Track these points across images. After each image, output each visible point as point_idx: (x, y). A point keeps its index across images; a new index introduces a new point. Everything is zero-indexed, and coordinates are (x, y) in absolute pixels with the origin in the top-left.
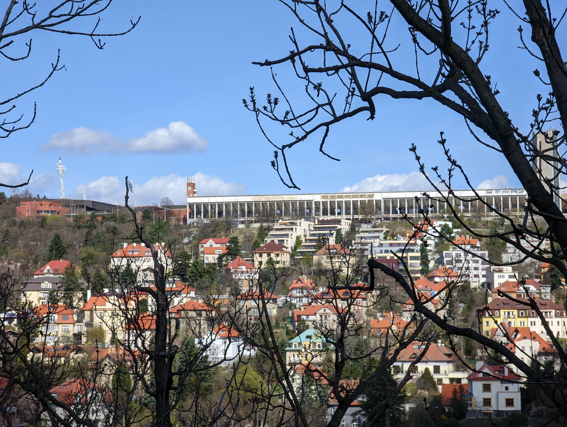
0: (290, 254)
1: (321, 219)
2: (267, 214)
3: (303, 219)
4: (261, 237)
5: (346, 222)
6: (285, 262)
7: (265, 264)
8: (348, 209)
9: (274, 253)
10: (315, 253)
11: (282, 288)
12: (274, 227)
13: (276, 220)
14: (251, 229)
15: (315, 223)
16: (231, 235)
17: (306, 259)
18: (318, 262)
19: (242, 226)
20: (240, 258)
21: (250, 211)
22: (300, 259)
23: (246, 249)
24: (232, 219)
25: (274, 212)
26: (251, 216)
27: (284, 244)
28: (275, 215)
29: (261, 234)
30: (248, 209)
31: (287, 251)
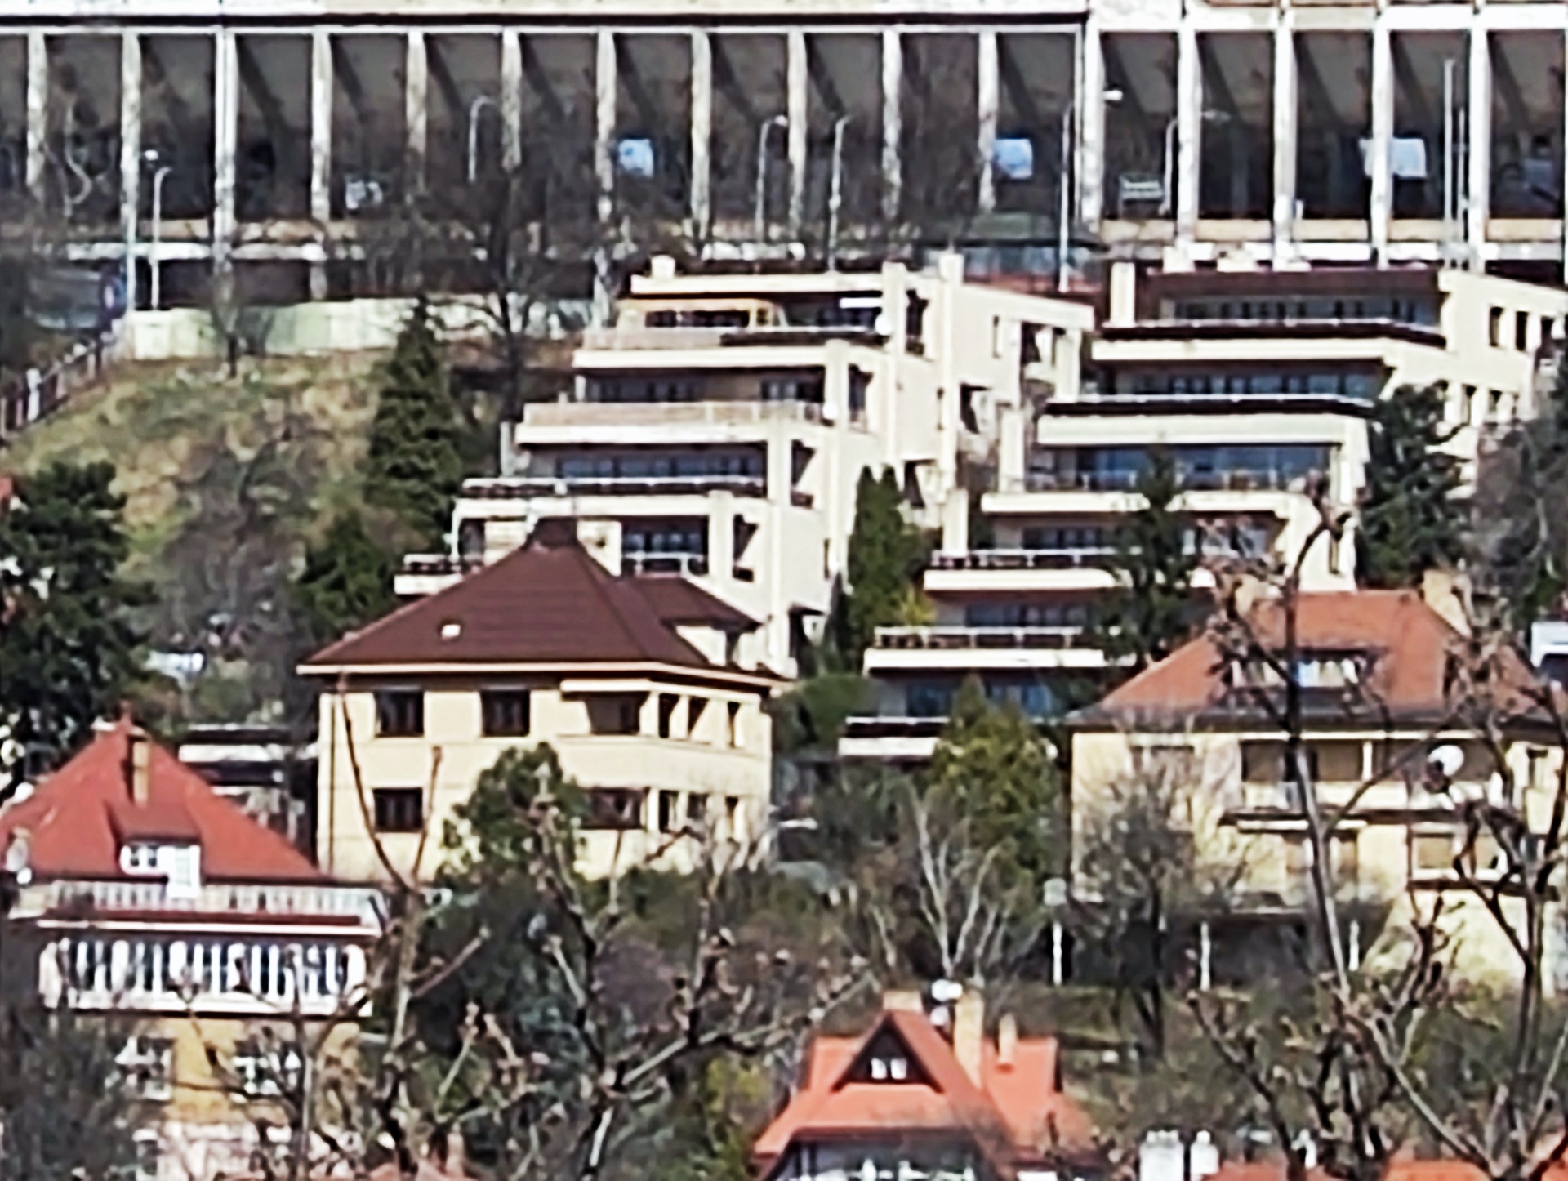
0: (768, 704)
1: (1179, 260)
2: (497, 184)
3: (949, 262)
4: (412, 484)
5: (1496, 312)
6: (715, 805)
7: (448, 826)
8: (1525, 143)
9: (569, 686)
10: (1098, 697)
11: (667, 1133)
12: (583, 359)
13: (603, 268)
14: (282, 371)
15: (1103, 313)
16: (29, 443)
17: (977, 773)
18: (1137, 817)
19: (174, 329)
20: (132, 740)
21: (277, 146)
22: (907, 764)
23: (219, 630)
24: (38, 233)
25: (589, 158)
26: (283, 209)
27: (701, 569)
28: (594, 191)
29: (413, 439)
30: (255, 112)
31: (732, 667)
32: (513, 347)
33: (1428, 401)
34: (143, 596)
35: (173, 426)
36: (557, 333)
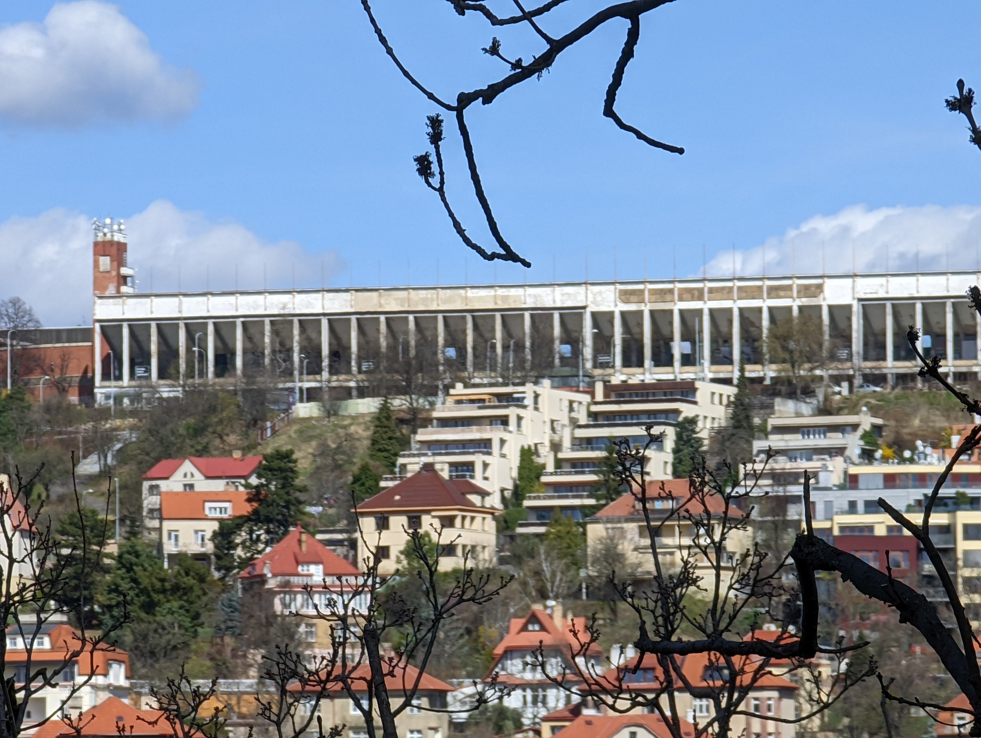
0: (495, 518)
1: (616, 380)
2: (408, 363)
3: (546, 382)
4: (385, 454)
5: (713, 394)
6: (479, 549)
7: (398, 558)
8: (721, 341)
9: (434, 514)
10: (594, 513)
11: (466, 648)
12: (435, 414)
13: (441, 387)
14: (344, 420)
15: (593, 397)
16: (267, 444)
17: (559, 537)
18: (608, 549)
19: (311, 408)
20: (301, 533)
21: (341, 352)
22: (537, 535)
23: (326, 499)
24: (269, 380)
25: (435, 353)
26: (343, 371)
27: (472, 477)
28: (437, 364)
29: (384, 440)
30: (334, 342)
31: (483, 507)
32: (414, 411)
33: (693, 421)
34: (303, 489)
35: (311, 438)
36: (427, 407)
